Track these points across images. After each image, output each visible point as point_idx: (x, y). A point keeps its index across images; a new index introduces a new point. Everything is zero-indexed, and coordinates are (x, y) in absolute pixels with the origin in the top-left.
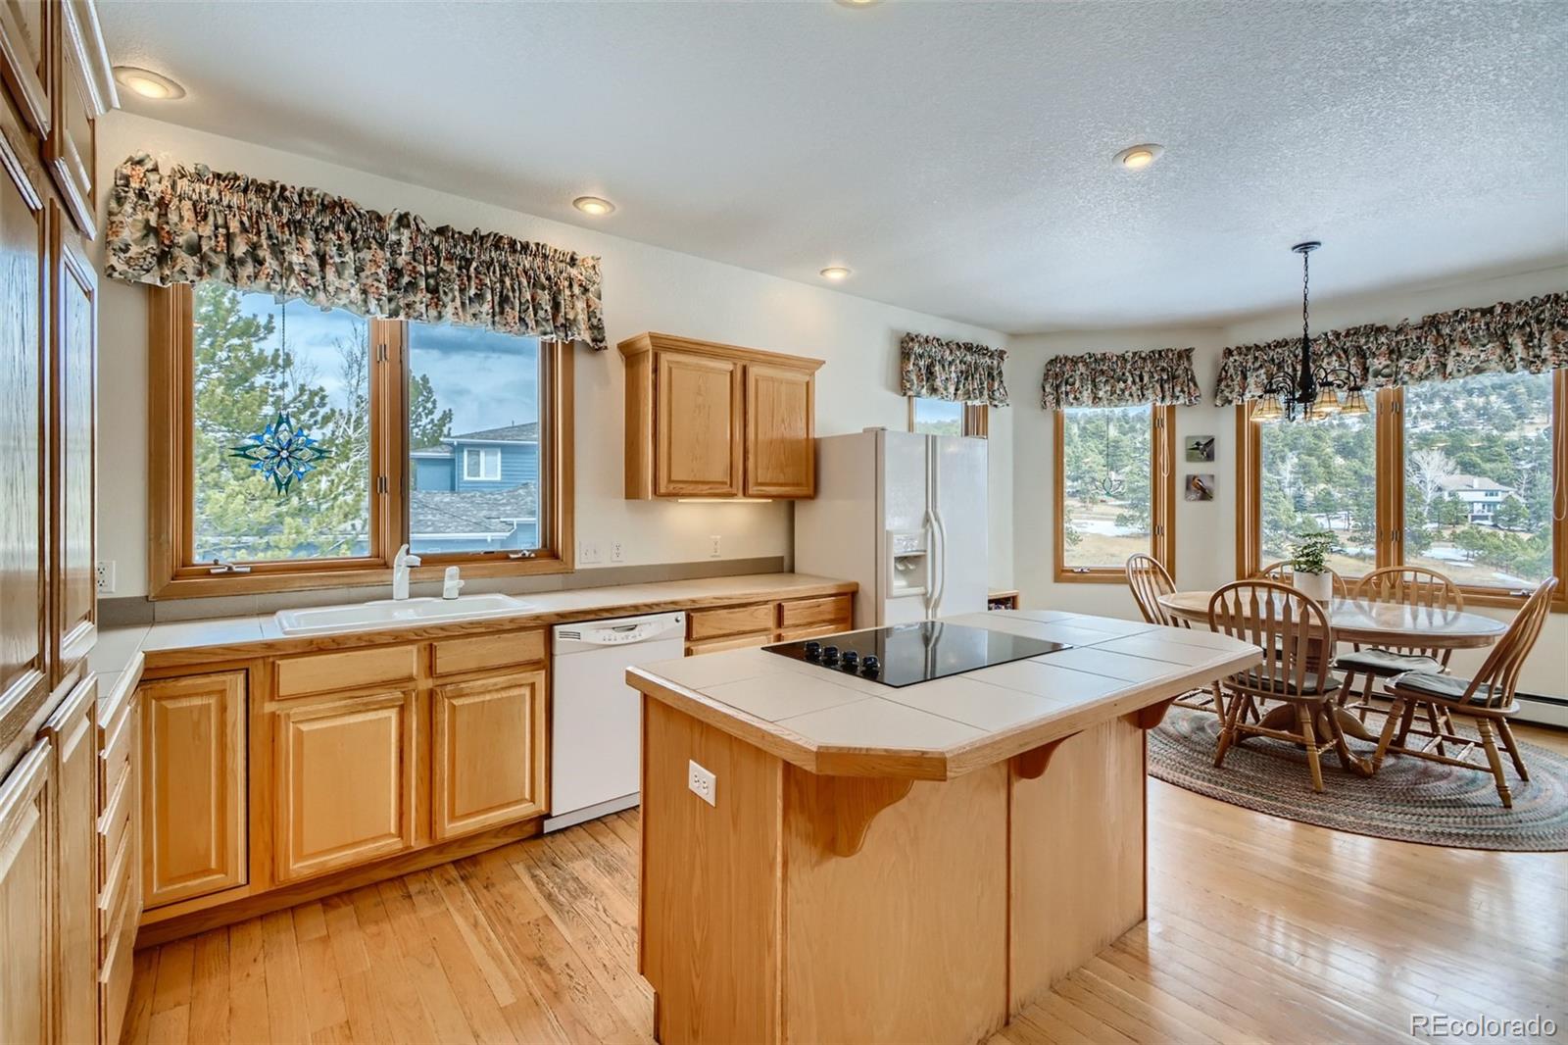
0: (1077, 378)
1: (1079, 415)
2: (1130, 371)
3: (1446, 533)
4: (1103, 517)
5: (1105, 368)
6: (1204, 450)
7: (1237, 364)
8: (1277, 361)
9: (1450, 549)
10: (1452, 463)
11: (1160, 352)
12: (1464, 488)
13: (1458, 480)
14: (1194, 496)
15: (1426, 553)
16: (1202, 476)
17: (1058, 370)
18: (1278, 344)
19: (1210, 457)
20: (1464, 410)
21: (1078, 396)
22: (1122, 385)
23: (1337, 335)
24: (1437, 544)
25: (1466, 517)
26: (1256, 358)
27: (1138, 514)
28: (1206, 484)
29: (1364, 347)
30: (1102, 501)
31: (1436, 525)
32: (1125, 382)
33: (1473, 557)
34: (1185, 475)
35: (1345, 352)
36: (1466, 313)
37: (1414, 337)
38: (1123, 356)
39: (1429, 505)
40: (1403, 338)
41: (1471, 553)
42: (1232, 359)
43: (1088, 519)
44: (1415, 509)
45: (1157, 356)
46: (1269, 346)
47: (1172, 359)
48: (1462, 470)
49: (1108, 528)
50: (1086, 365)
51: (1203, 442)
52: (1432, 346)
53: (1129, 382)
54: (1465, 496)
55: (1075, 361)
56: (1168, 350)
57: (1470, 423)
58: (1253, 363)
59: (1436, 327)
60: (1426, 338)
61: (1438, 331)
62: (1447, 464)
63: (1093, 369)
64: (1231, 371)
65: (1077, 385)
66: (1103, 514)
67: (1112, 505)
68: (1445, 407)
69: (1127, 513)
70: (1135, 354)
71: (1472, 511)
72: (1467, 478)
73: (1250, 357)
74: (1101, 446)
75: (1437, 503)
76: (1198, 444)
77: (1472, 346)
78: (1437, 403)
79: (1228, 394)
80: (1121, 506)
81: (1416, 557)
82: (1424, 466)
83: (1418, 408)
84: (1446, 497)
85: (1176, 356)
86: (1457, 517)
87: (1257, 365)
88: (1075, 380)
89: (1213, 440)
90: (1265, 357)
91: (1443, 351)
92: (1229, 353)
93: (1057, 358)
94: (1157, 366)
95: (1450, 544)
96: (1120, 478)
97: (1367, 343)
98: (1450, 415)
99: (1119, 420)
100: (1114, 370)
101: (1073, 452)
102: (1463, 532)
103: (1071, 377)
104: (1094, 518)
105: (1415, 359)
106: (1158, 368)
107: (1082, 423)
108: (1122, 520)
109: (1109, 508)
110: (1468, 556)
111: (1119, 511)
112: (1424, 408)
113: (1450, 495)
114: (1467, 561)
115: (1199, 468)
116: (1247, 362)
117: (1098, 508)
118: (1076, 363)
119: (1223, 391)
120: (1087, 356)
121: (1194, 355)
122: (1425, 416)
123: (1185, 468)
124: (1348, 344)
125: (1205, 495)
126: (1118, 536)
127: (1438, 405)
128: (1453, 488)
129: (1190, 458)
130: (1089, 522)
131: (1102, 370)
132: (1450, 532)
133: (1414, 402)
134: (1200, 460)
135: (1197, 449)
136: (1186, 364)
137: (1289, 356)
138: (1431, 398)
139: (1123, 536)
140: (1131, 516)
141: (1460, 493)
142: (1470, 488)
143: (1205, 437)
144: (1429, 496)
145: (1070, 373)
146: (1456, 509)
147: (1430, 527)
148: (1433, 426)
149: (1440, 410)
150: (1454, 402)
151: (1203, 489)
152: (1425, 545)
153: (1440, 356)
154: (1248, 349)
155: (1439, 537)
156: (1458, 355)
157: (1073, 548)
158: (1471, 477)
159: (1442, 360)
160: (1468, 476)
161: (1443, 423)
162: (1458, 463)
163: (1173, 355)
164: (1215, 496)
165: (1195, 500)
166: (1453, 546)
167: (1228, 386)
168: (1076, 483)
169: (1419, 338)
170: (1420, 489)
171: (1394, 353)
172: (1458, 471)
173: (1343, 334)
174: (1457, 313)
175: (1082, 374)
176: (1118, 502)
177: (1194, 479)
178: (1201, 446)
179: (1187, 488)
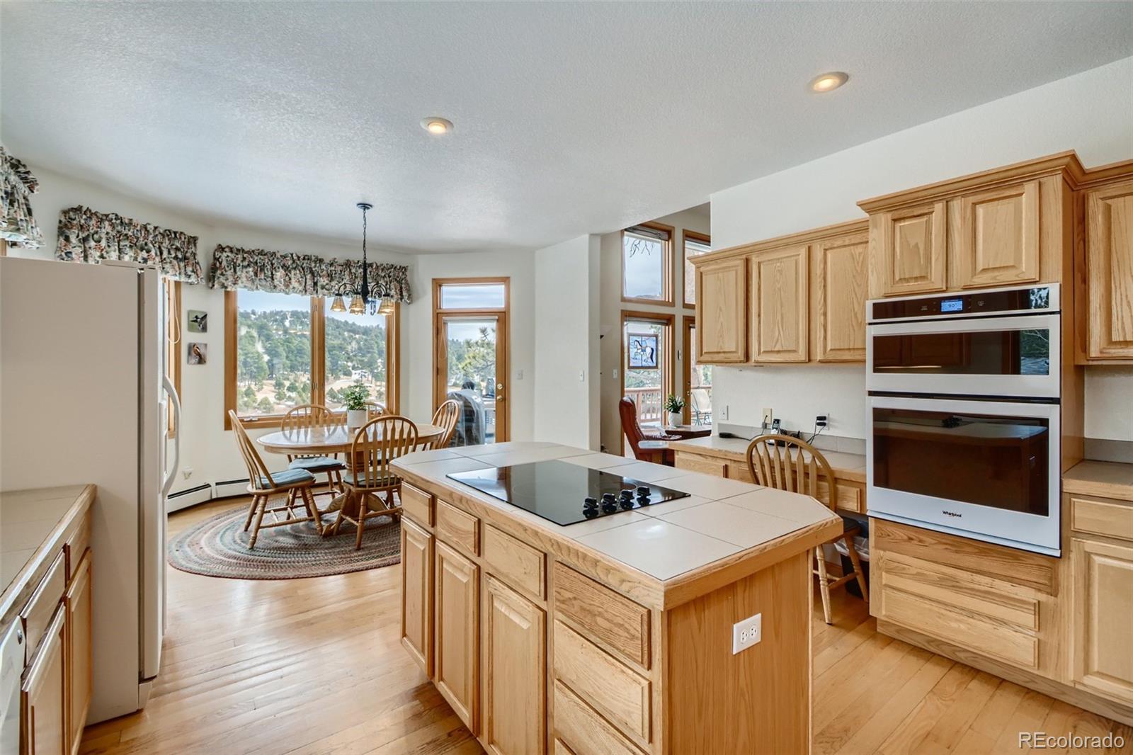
0: (104, 236)
2: (151, 242)
5: (130, 233)
6: (200, 322)
7: (229, 259)
11: (175, 233)
14: (193, 360)
16: (199, 344)
17: (83, 222)
18: (261, 253)
19: (204, 329)
21: (105, 255)
22: (144, 254)
23: (297, 256)
26: (244, 259)
28: (202, 351)
29: (314, 269)
32: (148, 251)
35: (303, 269)
37: (339, 270)
38: (145, 227)
40: (333, 269)
42: (225, 254)
45: (171, 235)
46: (253, 251)
47: (184, 242)
50: (113, 225)
51: (200, 316)
52: (348, 278)
53: (153, 253)
55: (102, 219)
56: (181, 233)
58: (242, 261)
59: (349, 267)
61: (350, 270)
63: (118, 232)
64: (224, 263)
65: (103, 243)
70: (156, 228)
73: (240, 257)
76: (197, 317)
79: (224, 281)
85: (187, 240)
87: (246, 263)
88: (101, 238)
89: (206, 315)
90: (251, 260)
92: (221, 249)
93: (79, 208)
94: (172, 245)
97: (315, 266)
100: (138, 238)
103: (97, 233)
106: (174, 247)
116: (237, 260)
118: (101, 221)
119: (219, 278)
120: (114, 217)
121: (199, 243)
123: (189, 337)
124: (305, 265)
125: (201, 360)
129: (191, 329)
131: (126, 235)
134: (198, 331)
135: (196, 321)
136: (193, 249)
137: (268, 263)
143: (200, 313)
145: (95, 229)
151: (199, 355)
154: (238, 250)
163: (185, 238)
164: (208, 361)
165: (194, 364)
167: (222, 274)
169: (341, 271)
171: (330, 277)
173: (301, 257)
174: (357, 262)
175: (107, 233)
177: (194, 346)
178: (199, 320)
179: (189, 354)
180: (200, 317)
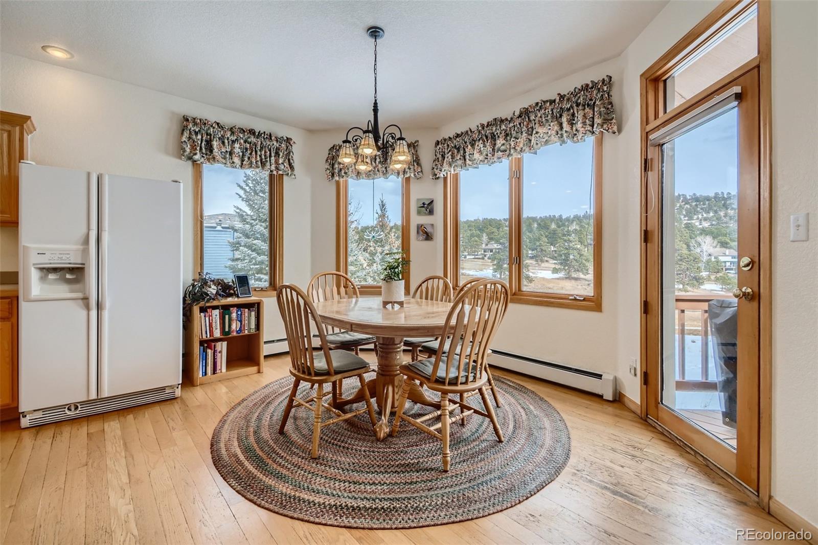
1: (538, 218)
3: (713, 277)
4: (546, 269)
6: (428, 208)
7: (440, 150)
8: (457, 147)
9: (714, 285)
10: (716, 242)
12: (722, 254)
13: (719, 250)
14: (421, 238)
15: (702, 287)
16: (426, 224)
17: (334, 154)
18: (458, 136)
19: (431, 212)
20: (724, 216)
23: (483, 126)
24: (707, 282)
25: (722, 269)
26: (448, 145)
27: (562, 267)
28: (429, 230)
29: (495, 133)
30: (547, 261)
31: (708, 273)
33: (725, 289)
34: (416, 225)
35: (487, 137)
36: (541, 103)
37: (518, 124)
39: (705, 263)
40: (512, 125)
41: (724, 287)
42: (438, 147)
43: (539, 270)
44: (696, 265)
46: (454, 137)
48: (720, 246)
49: (548, 275)
52: (526, 129)
54: (722, 259)
57: (726, 223)
58: (447, 149)
59: (528, 115)
60: (523, 123)
61: (529, 118)
62: (713, 242)
66: (546, 267)
67: (551, 263)
68: (715, 215)
69: (557, 267)
71: (725, 266)
72: (723, 249)
74: (547, 233)
75: (708, 262)
76: (424, 204)
77: (544, 125)
78: (711, 213)
79: (435, 170)
80: (555, 263)
81: (697, 289)
82: (703, 244)
83: (703, 215)
84: (713, 259)
86: (718, 269)
89: (432, 201)
90: (452, 145)
91: (530, 131)
92: (438, 143)
93: (334, 146)
95: (714, 282)
96: (555, 249)
97: (496, 130)
98: (717, 219)
99: (557, 220)
101: (533, 236)
102: (720, 276)
104: (542, 270)
105: (518, 139)
107: (539, 221)
108: (555, 271)
109: (550, 264)
110: (722, 288)
111: (553, 266)
112: (705, 215)
113: (715, 258)
114: (722, 291)
115: (425, 220)
116: (444, 149)
117: (543, 265)
122: (705, 219)
123: (416, 220)
124: (488, 132)
125: (428, 237)
126: (553, 279)
127: (711, 214)
128: (716, 255)
129: (419, 213)
130: (539, 271)
132: (714, 276)
133: (700, 212)
134: (426, 214)
135: (423, 207)
138: (709, 210)
139: (555, 279)
140: (559, 268)
141: (719, 257)
142: (725, 255)
143: (428, 199)
144: (705, 258)
146: (717, 265)
147: (704, 274)
148: (709, 224)
149: (712, 216)
150: (719, 212)
151: (426, 233)
152: (702, 283)
153: (529, 135)
154: (446, 140)
155: (709, 279)
156: (537, 133)
157: (530, 284)
158: (725, 249)
159: (530, 137)
160: (724, 249)
161: (714, 223)
162: (718, 242)
164: (434, 238)
165: (421, 240)
166: (715, 283)
167: (436, 165)
168: (533, 252)
169: (520, 124)
170: (700, 255)
171: (508, 135)
172: (718, 246)
173: (486, 125)
174: (537, 104)
176: (554, 262)
177: (421, 227)
178: (426, 206)
179: (418, 232)
180: (427, 203)
